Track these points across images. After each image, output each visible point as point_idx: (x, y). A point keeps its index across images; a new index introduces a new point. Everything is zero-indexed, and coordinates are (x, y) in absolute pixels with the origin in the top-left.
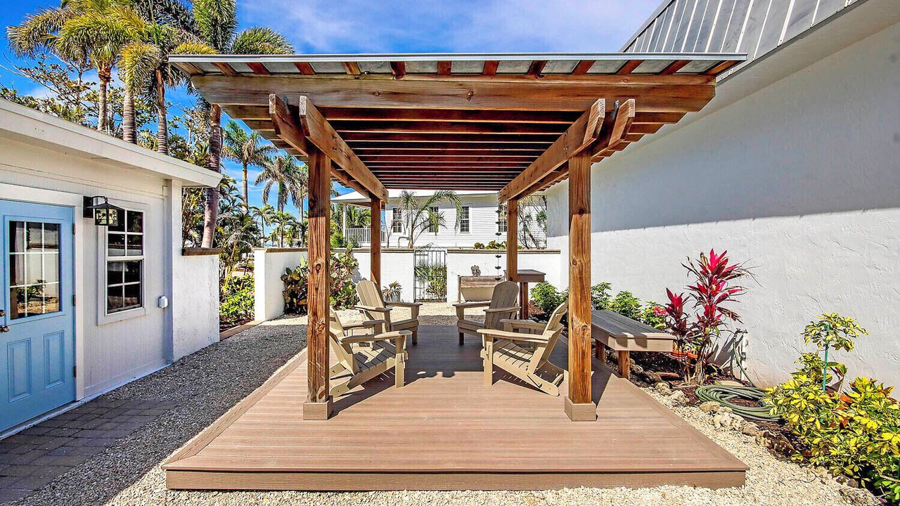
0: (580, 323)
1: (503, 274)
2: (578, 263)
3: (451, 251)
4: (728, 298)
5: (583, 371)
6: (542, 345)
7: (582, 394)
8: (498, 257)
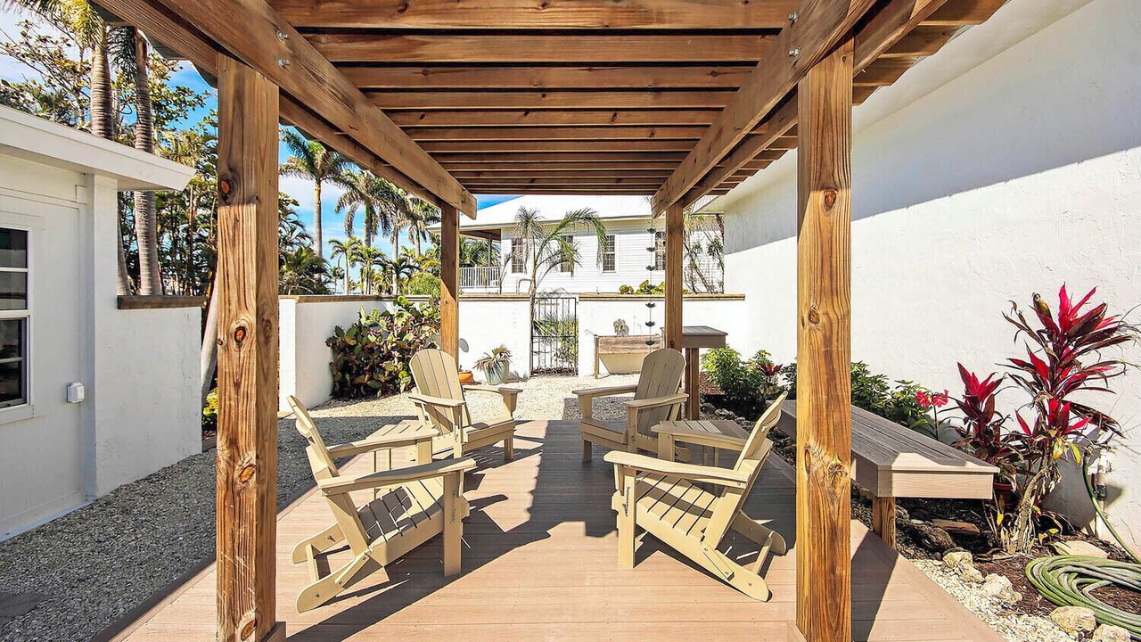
0: (827, 459)
1: (660, 332)
2: (823, 319)
3: (584, 298)
4: (1082, 386)
5: (833, 570)
6: (734, 490)
7: (830, 625)
8: (650, 306)
